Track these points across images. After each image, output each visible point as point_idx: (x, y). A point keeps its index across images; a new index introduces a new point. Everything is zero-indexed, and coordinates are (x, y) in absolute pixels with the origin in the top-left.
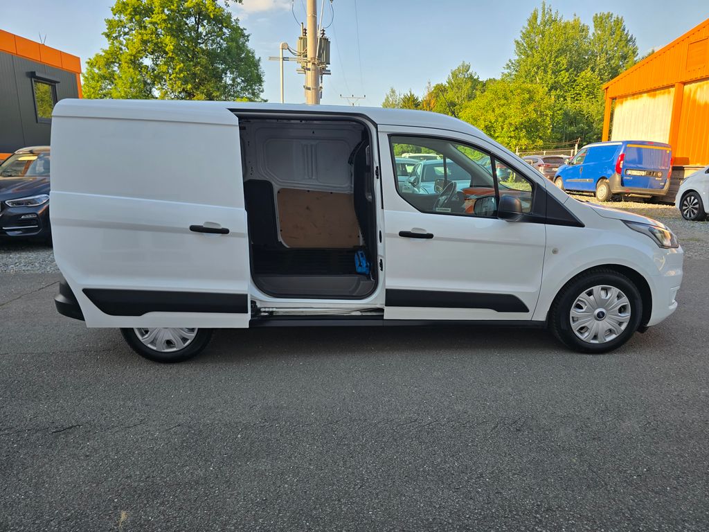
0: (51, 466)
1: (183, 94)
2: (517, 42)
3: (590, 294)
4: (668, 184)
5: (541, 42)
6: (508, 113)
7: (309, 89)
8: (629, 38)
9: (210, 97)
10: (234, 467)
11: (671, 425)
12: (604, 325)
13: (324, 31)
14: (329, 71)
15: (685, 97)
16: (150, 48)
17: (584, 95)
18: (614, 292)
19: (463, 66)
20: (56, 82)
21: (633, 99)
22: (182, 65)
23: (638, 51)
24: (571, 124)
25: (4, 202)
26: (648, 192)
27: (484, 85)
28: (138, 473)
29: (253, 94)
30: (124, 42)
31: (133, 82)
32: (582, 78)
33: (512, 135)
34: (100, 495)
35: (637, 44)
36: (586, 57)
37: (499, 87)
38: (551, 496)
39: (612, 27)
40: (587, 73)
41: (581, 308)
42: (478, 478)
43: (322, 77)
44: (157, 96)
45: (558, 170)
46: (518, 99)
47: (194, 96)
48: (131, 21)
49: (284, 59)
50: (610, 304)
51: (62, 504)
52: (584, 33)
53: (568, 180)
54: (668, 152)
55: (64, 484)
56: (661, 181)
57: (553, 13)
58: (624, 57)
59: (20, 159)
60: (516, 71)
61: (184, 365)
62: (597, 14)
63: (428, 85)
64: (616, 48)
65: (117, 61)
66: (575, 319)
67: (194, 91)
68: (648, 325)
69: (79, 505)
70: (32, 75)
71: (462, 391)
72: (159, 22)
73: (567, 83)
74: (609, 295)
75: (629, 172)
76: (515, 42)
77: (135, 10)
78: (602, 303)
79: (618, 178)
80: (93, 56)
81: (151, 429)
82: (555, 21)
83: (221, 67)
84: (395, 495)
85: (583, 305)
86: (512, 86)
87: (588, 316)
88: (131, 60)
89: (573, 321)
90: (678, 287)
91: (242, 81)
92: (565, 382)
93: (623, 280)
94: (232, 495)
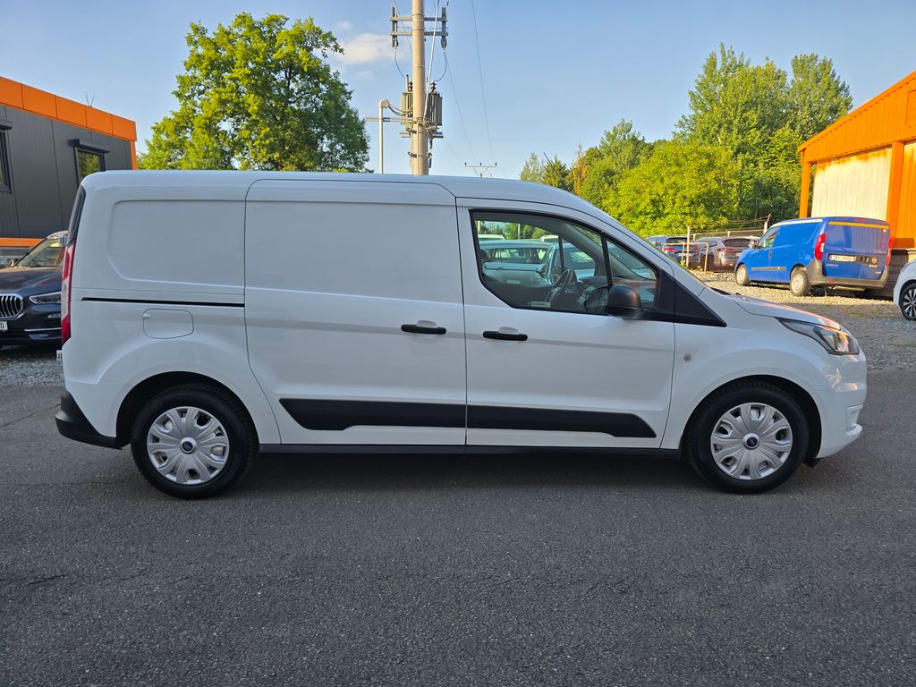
0: (18, 626)
1: (269, 166)
2: (692, 94)
3: (736, 414)
4: (886, 272)
5: (723, 93)
6: (680, 183)
7: (415, 156)
8: (840, 86)
9: (301, 168)
10: (244, 634)
11: (831, 589)
12: (757, 455)
13: (434, 84)
14: (441, 133)
15: (907, 160)
16: (229, 108)
17: (781, 159)
18: (769, 412)
19: (623, 126)
20: (104, 152)
21: (839, 163)
22: (268, 129)
23: (853, 102)
24: (765, 196)
25: (28, 297)
26: (859, 283)
27: (651, 148)
28: (122, 637)
29: (356, 163)
30: (199, 102)
31: (207, 151)
32: (779, 137)
33: (687, 210)
34: (69, 664)
35: (852, 93)
36: (784, 111)
37: (670, 149)
38: (649, 679)
39: (817, 72)
40: (785, 131)
41: (726, 433)
42: (557, 653)
43: (431, 141)
44: (237, 167)
45: (741, 256)
46: (693, 165)
47: (282, 167)
48: (207, 76)
49: (383, 120)
50: (763, 429)
51: (20, 674)
52: (780, 80)
53: (753, 269)
54: (885, 231)
55: (29, 648)
56: (877, 269)
57: (737, 56)
58: (834, 110)
59: (53, 245)
60: (692, 130)
61: (210, 502)
62: (796, 57)
63: (579, 149)
64: (823, 99)
65: (190, 125)
66: (719, 447)
67: (283, 161)
68: (818, 456)
69: (41, 675)
70: (75, 143)
71: (560, 540)
72: (240, 78)
73: (759, 144)
74: (762, 416)
75: (833, 258)
76: (690, 93)
77: (212, 63)
78: (753, 427)
79: (818, 265)
80: (160, 121)
81: (152, 581)
82: (740, 66)
83: (316, 131)
84: (442, 674)
85: (728, 429)
86: (687, 149)
87: (734, 444)
88: (206, 124)
89: (716, 449)
90: (861, 406)
91: (343, 148)
92: (698, 530)
93: (780, 396)
94: (234, 668)
